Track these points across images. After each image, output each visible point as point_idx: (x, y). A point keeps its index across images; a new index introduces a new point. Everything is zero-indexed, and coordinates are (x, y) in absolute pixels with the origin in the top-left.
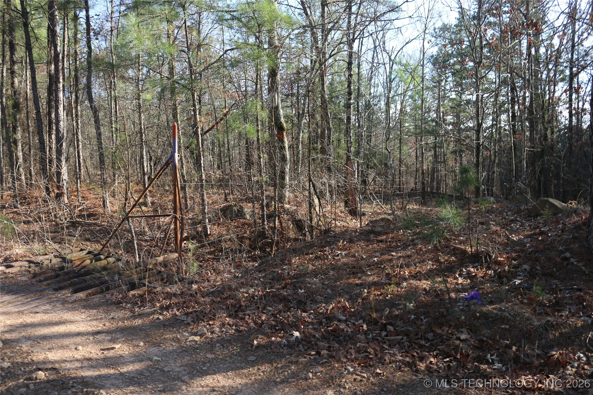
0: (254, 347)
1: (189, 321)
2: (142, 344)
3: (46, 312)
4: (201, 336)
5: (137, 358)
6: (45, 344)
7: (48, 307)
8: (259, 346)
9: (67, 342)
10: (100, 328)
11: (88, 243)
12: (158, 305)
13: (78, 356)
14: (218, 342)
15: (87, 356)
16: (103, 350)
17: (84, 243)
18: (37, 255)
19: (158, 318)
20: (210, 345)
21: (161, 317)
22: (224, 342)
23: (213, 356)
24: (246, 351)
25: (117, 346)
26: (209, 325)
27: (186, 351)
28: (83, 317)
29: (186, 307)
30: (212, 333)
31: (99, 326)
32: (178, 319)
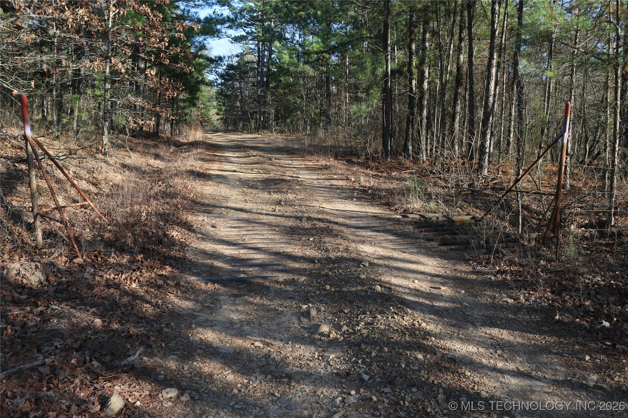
0: (554, 321)
1: (513, 287)
2: (463, 292)
3: (411, 253)
4: (515, 300)
5: (452, 300)
6: (396, 273)
7: (415, 250)
8: (558, 321)
9: (410, 275)
10: (441, 274)
11: (478, 211)
12: (498, 268)
13: (411, 286)
14: (526, 308)
15: (418, 288)
16: (432, 288)
17: (474, 210)
18: (429, 212)
19: (490, 278)
20: (518, 309)
21: (493, 278)
22: (530, 310)
23: (513, 317)
24: (545, 322)
25: (443, 288)
26: (529, 294)
27: (494, 307)
28: (435, 263)
29: (519, 276)
30: (526, 300)
31: (441, 271)
32: (506, 283)
